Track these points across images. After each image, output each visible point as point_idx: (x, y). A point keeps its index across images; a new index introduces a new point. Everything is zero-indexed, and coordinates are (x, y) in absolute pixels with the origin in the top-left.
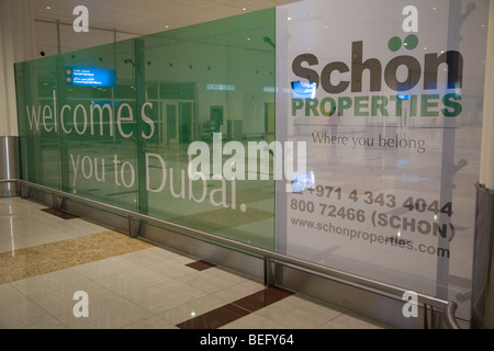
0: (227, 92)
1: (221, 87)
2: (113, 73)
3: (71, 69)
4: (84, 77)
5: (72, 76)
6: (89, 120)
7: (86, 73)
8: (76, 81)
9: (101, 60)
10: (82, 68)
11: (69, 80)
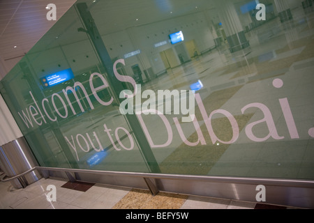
0: (137, 55)
1: (133, 54)
2: (70, 71)
3: (45, 78)
4: (54, 79)
5: (47, 82)
6: (67, 103)
7: (54, 77)
8: (51, 83)
9: (59, 66)
10: (51, 75)
11: (46, 85)
